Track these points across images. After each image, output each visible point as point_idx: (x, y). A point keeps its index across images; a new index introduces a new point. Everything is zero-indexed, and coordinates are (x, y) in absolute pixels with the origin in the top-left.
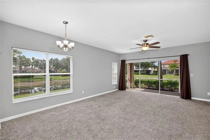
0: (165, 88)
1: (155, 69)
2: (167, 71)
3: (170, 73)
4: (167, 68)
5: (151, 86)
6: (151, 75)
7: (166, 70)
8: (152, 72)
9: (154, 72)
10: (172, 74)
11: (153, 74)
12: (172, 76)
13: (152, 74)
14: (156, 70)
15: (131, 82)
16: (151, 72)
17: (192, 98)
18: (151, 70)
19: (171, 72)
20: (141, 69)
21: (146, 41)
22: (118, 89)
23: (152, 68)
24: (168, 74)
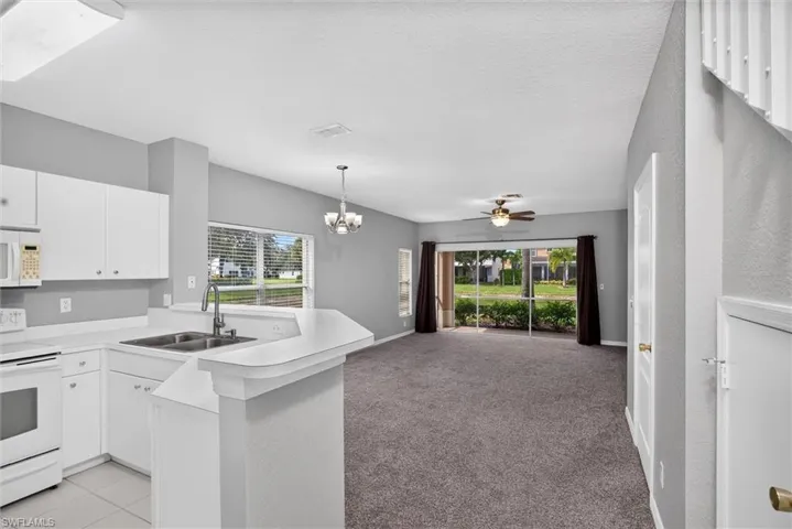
0: (543, 325)
1: (504, 260)
2: (543, 272)
3: (551, 278)
4: (545, 259)
5: (503, 320)
6: (491, 284)
7: (540, 268)
8: (495, 275)
9: (501, 272)
10: (560, 282)
11: (497, 280)
12: (559, 287)
13: (496, 282)
14: (508, 266)
15: (445, 309)
16: (491, 274)
17: (603, 342)
18: (490, 268)
19: (556, 276)
20: (456, 264)
21: (503, 202)
22: (413, 331)
23: (494, 260)
24: (545, 279)
